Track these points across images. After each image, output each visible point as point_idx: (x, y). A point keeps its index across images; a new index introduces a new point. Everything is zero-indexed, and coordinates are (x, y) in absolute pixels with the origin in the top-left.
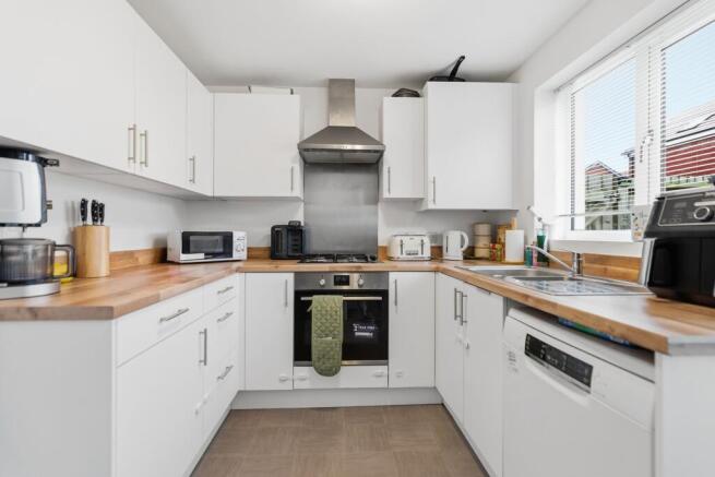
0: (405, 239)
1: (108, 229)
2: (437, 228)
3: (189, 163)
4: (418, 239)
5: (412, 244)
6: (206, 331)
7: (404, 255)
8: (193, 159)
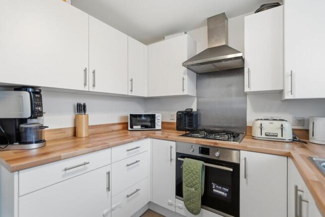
0: (265, 123)
1: (88, 115)
2: (304, 114)
3: (130, 82)
4: (278, 124)
5: (271, 127)
6: (109, 172)
7: (263, 136)
8: (132, 80)
